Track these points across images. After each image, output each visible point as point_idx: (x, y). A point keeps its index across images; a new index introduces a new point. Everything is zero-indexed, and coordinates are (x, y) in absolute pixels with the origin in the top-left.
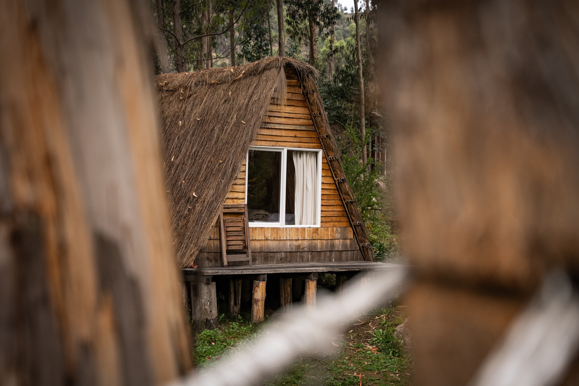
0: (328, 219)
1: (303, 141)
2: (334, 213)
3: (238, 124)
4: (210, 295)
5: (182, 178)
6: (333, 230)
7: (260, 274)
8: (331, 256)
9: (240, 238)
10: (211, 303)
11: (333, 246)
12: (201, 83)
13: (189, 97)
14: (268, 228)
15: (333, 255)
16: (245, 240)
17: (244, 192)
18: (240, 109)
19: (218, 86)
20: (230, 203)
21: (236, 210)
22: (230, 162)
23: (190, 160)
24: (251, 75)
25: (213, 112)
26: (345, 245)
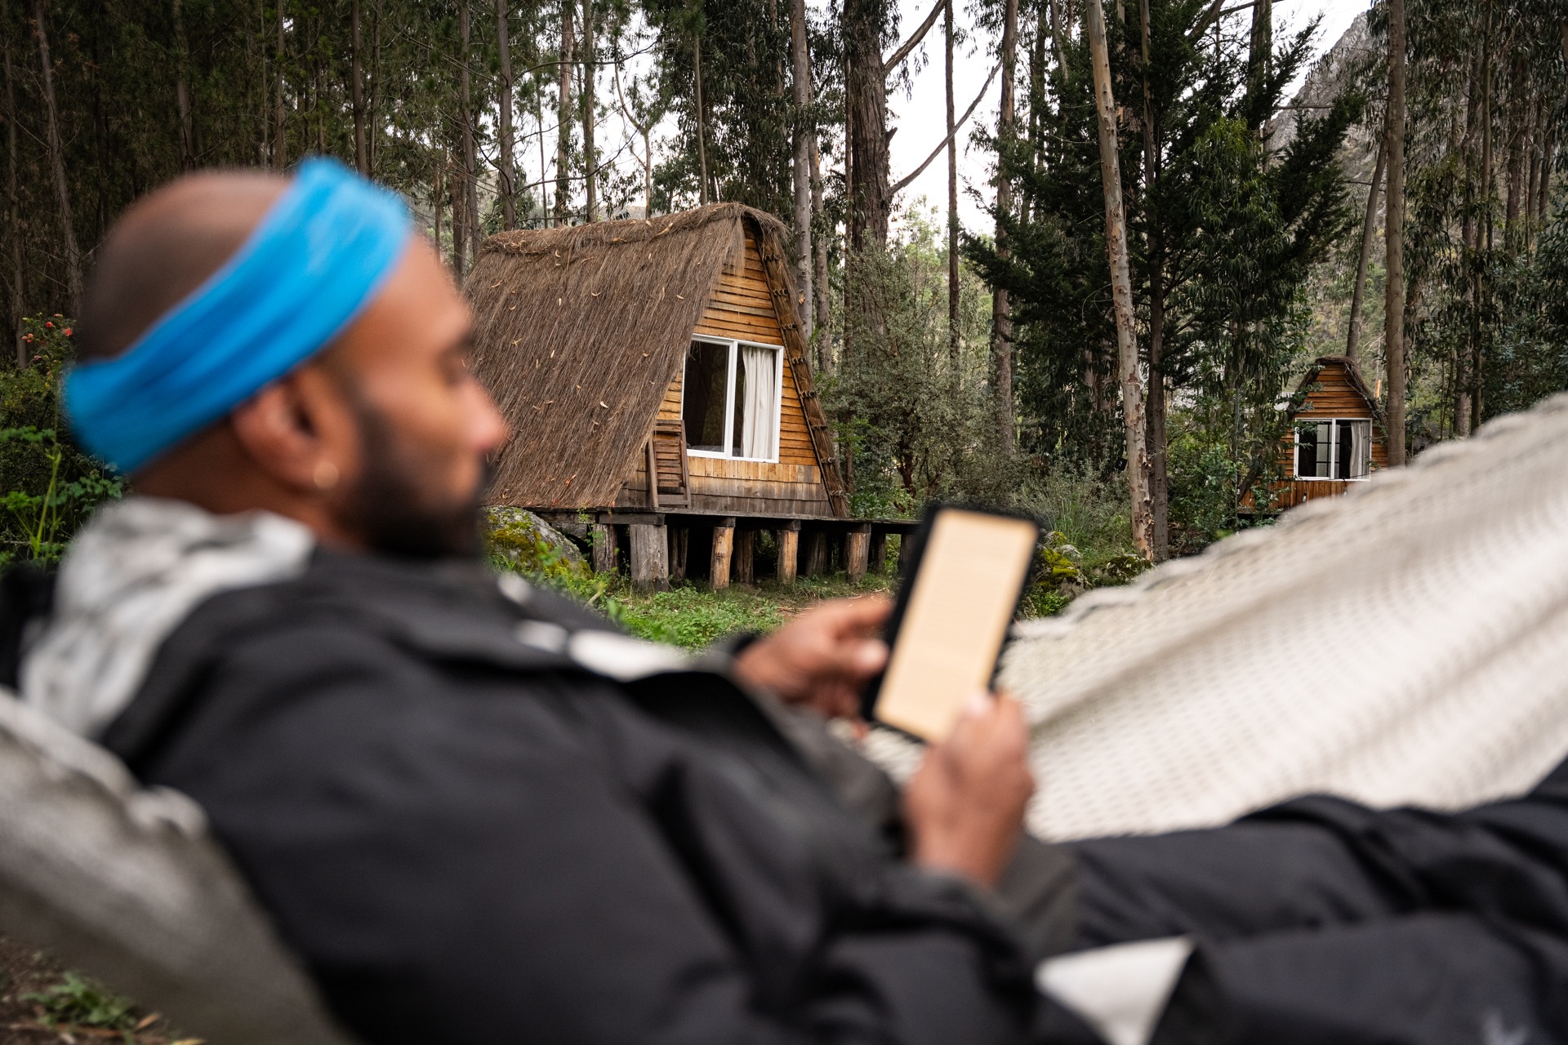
0: (789, 452)
1: (759, 332)
2: (797, 443)
3: (670, 300)
4: (662, 543)
5: (577, 381)
6: (794, 470)
7: (726, 517)
8: (791, 506)
9: (674, 470)
10: (662, 554)
11: (793, 492)
12: (592, 242)
13: (573, 262)
14: (710, 459)
15: (794, 506)
16: (682, 475)
17: (679, 403)
18: (671, 278)
19: (625, 246)
20: (661, 417)
21: (669, 429)
22: (663, 355)
23: (586, 356)
24: (685, 228)
25: (621, 283)
26: (809, 492)
